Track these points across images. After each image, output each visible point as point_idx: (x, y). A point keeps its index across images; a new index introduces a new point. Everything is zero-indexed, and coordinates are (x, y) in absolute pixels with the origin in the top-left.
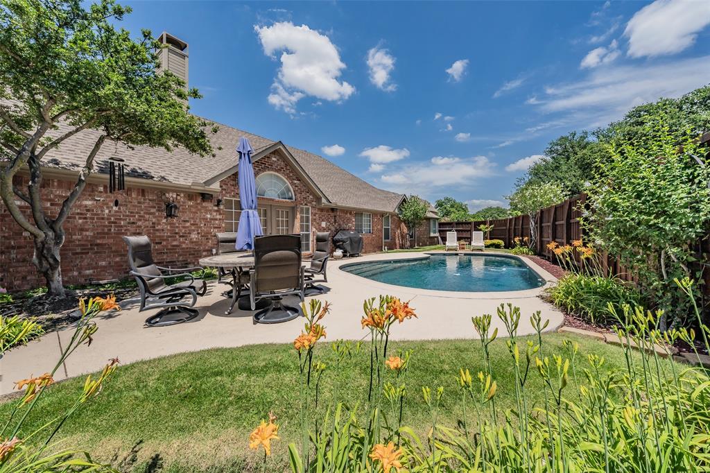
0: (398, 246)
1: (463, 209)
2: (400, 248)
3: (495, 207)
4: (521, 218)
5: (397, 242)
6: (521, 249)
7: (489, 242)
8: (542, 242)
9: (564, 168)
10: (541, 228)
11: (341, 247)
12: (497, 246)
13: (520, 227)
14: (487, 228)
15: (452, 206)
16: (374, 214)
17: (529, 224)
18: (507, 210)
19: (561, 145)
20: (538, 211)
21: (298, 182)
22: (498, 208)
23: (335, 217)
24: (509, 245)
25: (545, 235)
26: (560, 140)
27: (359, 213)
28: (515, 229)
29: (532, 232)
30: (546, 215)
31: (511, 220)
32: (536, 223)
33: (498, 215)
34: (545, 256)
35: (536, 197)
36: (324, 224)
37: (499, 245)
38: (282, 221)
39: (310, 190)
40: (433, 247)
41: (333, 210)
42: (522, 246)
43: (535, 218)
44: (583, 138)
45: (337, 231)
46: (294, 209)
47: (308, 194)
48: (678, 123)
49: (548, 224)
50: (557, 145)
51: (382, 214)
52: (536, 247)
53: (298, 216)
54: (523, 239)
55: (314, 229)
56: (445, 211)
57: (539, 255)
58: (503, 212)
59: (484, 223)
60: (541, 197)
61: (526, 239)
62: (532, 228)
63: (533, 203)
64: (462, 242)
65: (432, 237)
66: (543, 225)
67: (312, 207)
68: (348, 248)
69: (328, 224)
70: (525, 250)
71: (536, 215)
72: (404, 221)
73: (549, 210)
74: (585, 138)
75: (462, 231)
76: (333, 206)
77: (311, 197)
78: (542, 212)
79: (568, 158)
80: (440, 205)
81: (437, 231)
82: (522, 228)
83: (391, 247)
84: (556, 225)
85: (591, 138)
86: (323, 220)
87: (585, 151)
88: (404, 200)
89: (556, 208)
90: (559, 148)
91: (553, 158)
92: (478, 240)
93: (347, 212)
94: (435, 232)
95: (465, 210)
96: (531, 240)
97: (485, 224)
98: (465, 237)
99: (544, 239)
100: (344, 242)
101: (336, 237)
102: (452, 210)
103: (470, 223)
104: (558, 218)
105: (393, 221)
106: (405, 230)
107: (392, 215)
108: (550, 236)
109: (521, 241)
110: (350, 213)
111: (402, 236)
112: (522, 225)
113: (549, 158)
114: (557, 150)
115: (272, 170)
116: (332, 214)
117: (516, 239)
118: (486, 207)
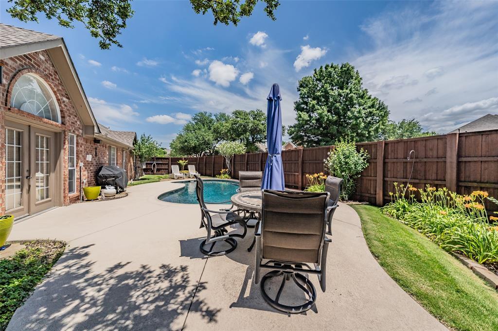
6: (225, 176)
21: (67, 101)
23: (96, 149)
29: (228, 166)
36: (89, 158)
38: (42, 152)
41: (95, 141)
43: (230, 159)
45: (97, 165)
46: (57, 136)
47: (76, 119)
51: (123, 149)
52: (231, 174)
53: (67, 146)
70: (228, 176)
75: (161, 164)
77: (78, 122)
79: (203, 125)
97: (182, 160)
98: (160, 169)
101: (104, 173)
103: (168, 159)
106: (132, 163)
116: (94, 146)
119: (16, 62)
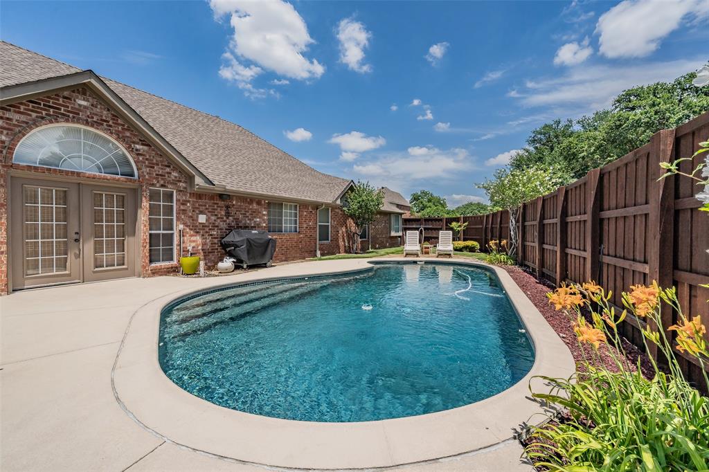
0: (342, 249)
1: (441, 204)
2: (346, 252)
3: (476, 202)
4: (499, 215)
5: (341, 243)
6: (498, 256)
7: (461, 244)
8: (524, 247)
9: (548, 159)
10: (524, 227)
11: (233, 253)
12: (472, 249)
13: (498, 226)
14: (460, 226)
15: (429, 201)
16: (302, 205)
17: (508, 223)
18: (488, 206)
19: (545, 134)
20: (520, 205)
21: (146, 148)
22: (479, 204)
23: (228, 207)
24: (485, 250)
25: (529, 237)
26: (544, 128)
27: (275, 204)
28: (492, 228)
29: (512, 233)
30: (530, 211)
31: (488, 216)
32: (517, 222)
33: (479, 211)
34: (529, 267)
35: (518, 186)
36: (202, 219)
37: (474, 247)
38: (110, 213)
39: (171, 164)
40: (393, 249)
41: (222, 196)
42: (499, 252)
43: (516, 214)
44: (567, 127)
45: (230, 229)
46: (135, 193)
47: (168, 170)
48: (671, 108)
49: (533, 223)
50: (541, 134)
51: (316, 206)
52: (517, 253)
53: (145, 204)
54: (500, 242)
55: (181, 227)
56: (421, 206)
57: (522, 265)
58: (484, 208)
59: (457, 220)
60: (524, 185)
61: (504, 242)
62: (512, 228)
63: (514, 194)
64: (427, 245)
65: (393, 237)
66: (526, 223)
67: (179, 191)
68: (244, 257)
69: (213, 218)
70: (503, 257)
71: (517, 211)
72: (352, 216)
73: (534, 203)
74: (570, 126)
75: (431, 229)
76: (218, 190)
77: (175, 174)
78: (525, 206)
79: (552, 149)
80: (416, 198)
81: (400, 229)
82: (501, 228)
83: (330, 251)
84: (544, 225)
85: (577, 128)
86: (202, 213)
87: (571, 139)
88: (352, 189)
89: (544, 200)
90: (542, 137)
91: (536, 148)
92: (446, 242)
93: (251, 201)
94: (397, 231)
95: (443, 205)
96: (511, 244)
97: (458, 222)
98: (430, 238)
99: (528, 244)
100: (236, 246)
101: (226, 239)
102: (428, 204)
103: (441, 220)
104: (548, 214)
105: (335, 216)
106: (353, 228)
107: (333, 207)
108: (536, 240)
109: (499, 245)
110: (259, 203)
111: (348, 235)
112: (501, 223)
113: (531, 149)
114: (541, 139)
115: (78, 121)
116: (221, 203)
117: (492, 243)
118: (466, 203)
119: (30, 115)
